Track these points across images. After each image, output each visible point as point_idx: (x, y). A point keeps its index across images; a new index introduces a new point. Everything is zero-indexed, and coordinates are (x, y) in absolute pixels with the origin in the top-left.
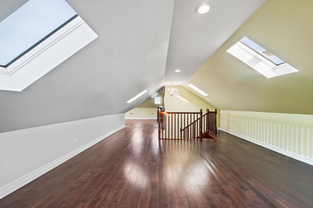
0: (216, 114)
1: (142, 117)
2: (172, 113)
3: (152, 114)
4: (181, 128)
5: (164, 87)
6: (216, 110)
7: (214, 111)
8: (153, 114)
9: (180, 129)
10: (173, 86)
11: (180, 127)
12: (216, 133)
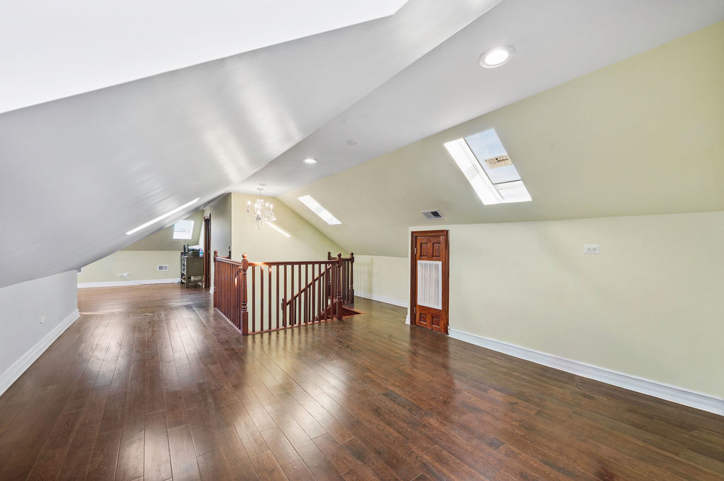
0: (352, 263)
1: (122, 278)
2: (278, 264)
3: (161, 268)
4: (284, 300)
5: (230, 193)
6: (352, 254)
7: (348, 257)
8: (166, 268)
9: (281, 302)
10: (261, 196)
11: (282, 296)
12: (353, 302)
